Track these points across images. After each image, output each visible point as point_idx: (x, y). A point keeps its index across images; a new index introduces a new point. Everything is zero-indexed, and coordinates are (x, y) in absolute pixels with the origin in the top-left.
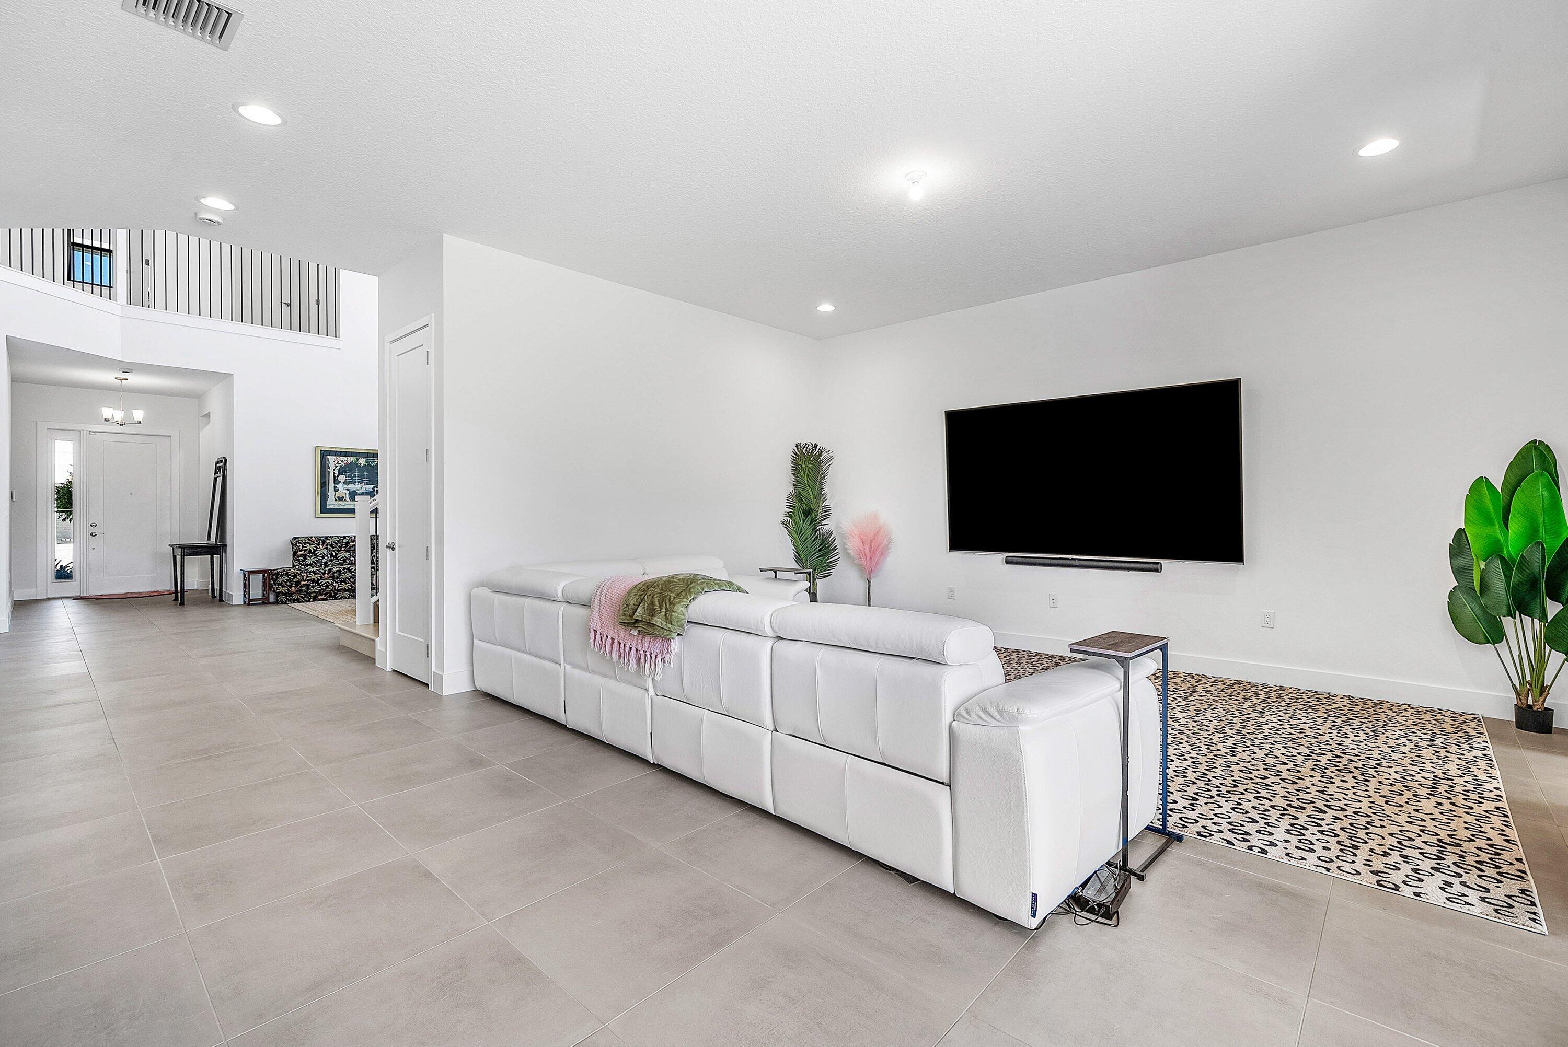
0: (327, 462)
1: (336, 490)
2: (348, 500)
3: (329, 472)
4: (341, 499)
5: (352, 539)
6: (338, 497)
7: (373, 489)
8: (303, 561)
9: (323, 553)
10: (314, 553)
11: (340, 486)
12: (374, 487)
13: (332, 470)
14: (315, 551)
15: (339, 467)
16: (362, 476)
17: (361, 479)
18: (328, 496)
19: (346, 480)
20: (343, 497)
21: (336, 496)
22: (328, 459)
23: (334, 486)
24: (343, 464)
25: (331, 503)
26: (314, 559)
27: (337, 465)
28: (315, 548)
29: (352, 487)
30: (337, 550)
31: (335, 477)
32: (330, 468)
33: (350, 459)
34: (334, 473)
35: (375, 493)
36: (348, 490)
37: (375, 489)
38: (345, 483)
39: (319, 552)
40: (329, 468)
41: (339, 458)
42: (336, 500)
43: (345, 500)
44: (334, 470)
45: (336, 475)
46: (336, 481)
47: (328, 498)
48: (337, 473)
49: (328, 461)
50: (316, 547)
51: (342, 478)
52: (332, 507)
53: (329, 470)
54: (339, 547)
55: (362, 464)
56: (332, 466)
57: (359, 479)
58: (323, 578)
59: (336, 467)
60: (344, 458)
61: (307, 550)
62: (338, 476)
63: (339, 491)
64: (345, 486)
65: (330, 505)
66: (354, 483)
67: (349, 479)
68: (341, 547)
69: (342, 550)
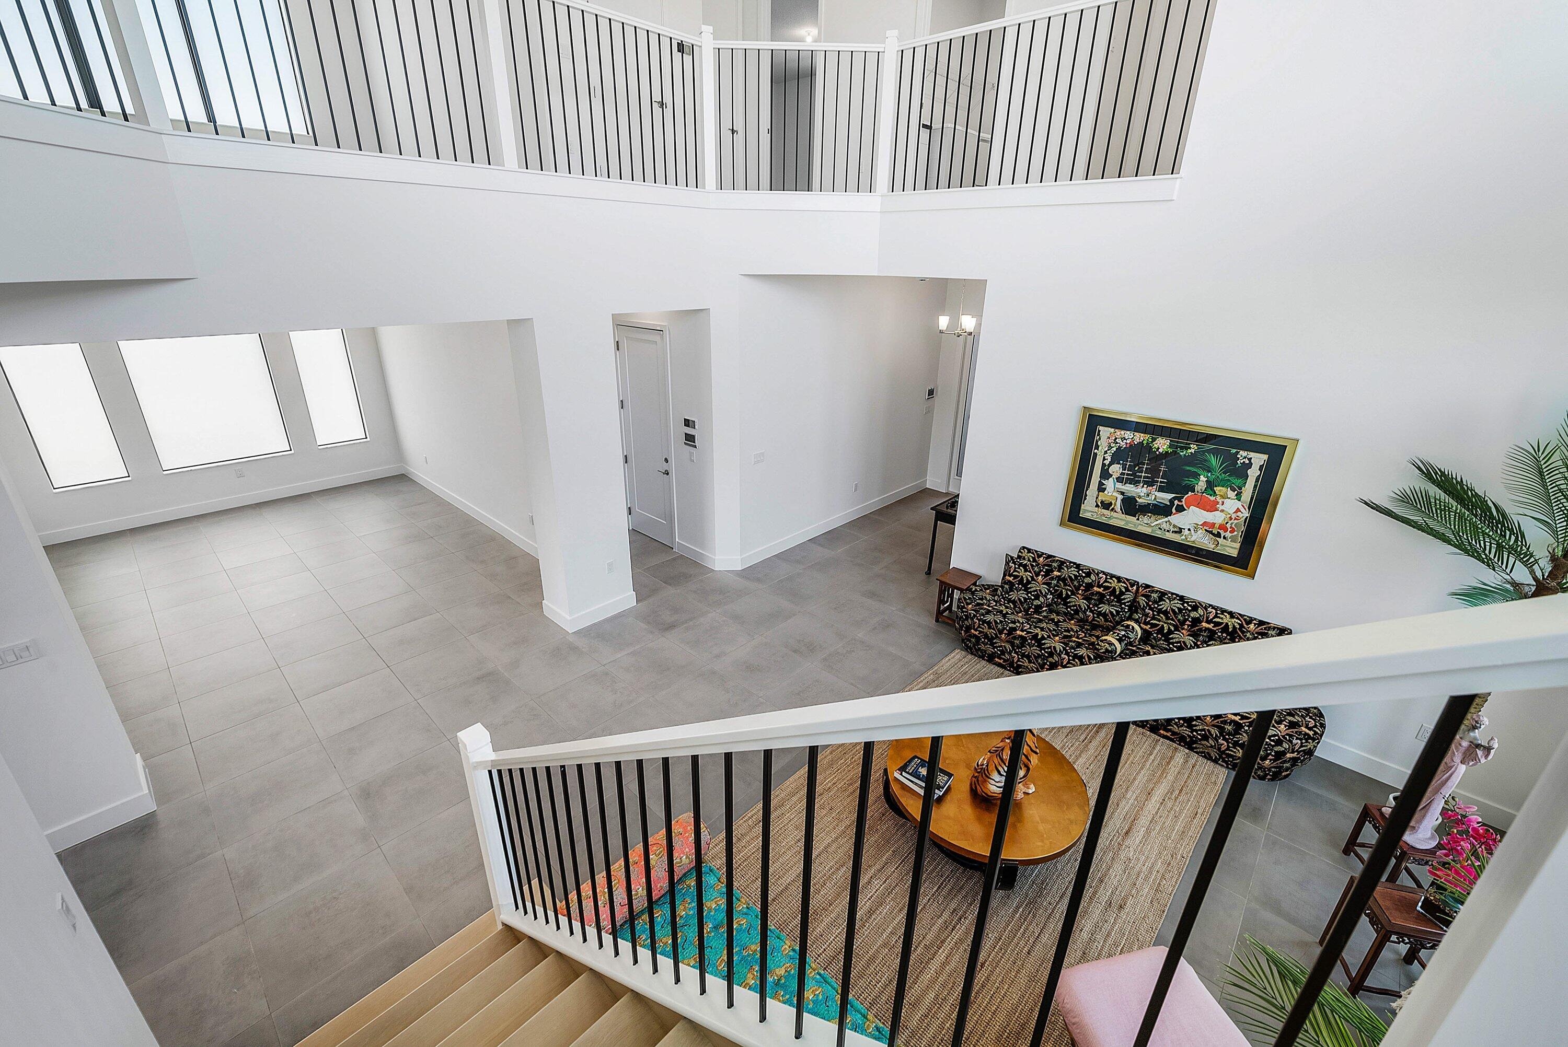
0: (1097, 438)
1: (1101, 489)
2: (1118, 508)
3: (1096, 454)
4: (1107, 506)
5: (1099, 582)
6: (1102, 502)
7: (1172, 501)
8: (1007, 593)
9: (1040, 590)
10: (1025, 586)
11: (1110, 484)
12: (1175, 498)
13: (1103, 453)
14: (1028, 582)
15: (1115, 449)
16: (1154, 472)
17: (1152, 478)
18: (1086, 495)
19: (1122, 474)
20: (1111, 504)
21: (1099, 498)
22: (1099, 431)
23: (1100, 481)
24: (1123, 444)
25: (1089, 509)
26: (1022, 595)
27: (1113, 445)
28: (1030, 579)
29: (1130, 489)
30: (1070, 590)
31: (1104, 465)
32: (1100, 448)
33: (1139, 437)
34: (1104, 459)
35: (1174, 510)
36: (1122, 493)
37: (1176, 502)
38: (1119, 480)
39: (1033, 586)
40: (1097, 448)
41: (1119, 433)
42: (1097, 506)
43: (1113, 509)
44: (1106, 453)
45: (1107, 462)
46: (1105, 474)
47: (1085, 499)
48: (1109, 460)
49: (1099, 435)
50: (1032, 578)
51: (1116, 470)
52: (1088, 515)
53: (1096, 451)
54: (1075, 586)
55: (1161, 450)
56: (1103, 444)
57: (1147, 477)
58: (998, 637)
59: (1110, 447)
60: (1128, 434)
61: (1017, 577)
62: (1110, 465)
63: (1106, 492)
64: (1119, 485)
65: (1085, 511)
66: (1135, 483)
67: (1128, 475)
68: (1078, 588)
69: (1078, 594)
